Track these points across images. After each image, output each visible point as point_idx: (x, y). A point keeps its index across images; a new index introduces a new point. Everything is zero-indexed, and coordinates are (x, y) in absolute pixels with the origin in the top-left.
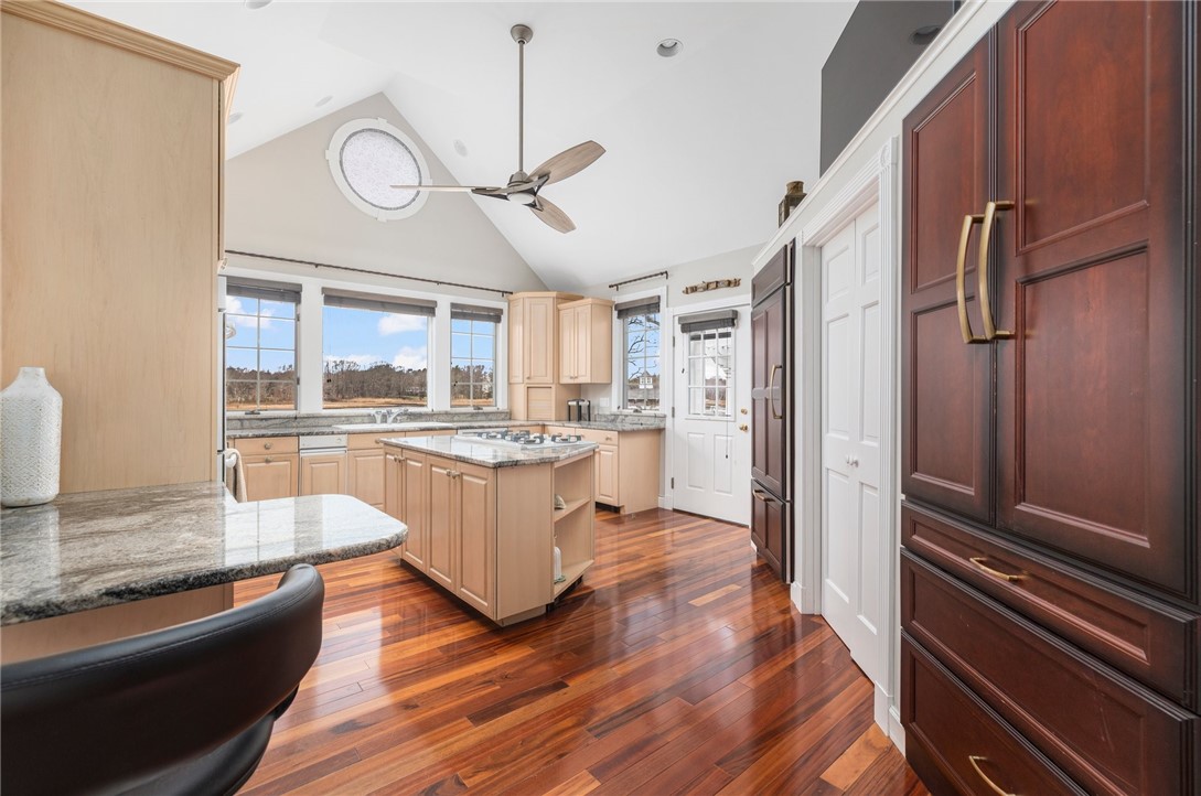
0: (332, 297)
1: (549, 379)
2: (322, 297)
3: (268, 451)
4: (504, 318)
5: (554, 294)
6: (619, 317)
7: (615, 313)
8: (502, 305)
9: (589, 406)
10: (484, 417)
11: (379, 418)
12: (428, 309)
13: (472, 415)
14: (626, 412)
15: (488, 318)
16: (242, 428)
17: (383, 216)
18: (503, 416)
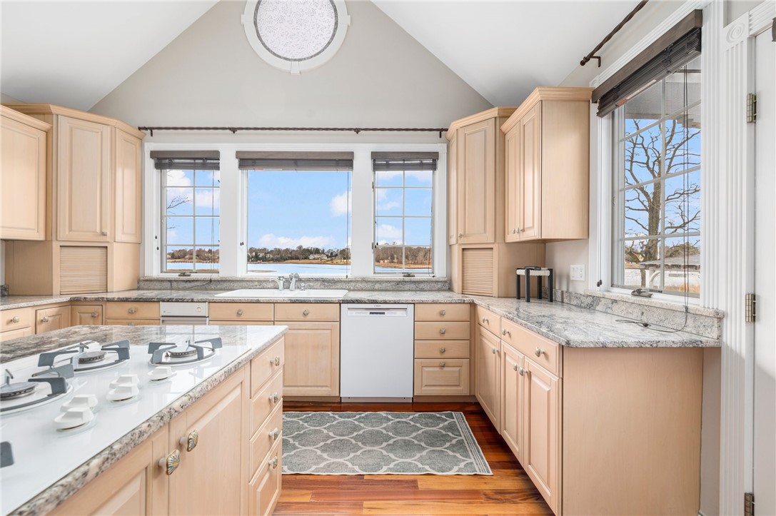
0: (247, 161)
1: (488, 238)
2: (237, 162)
3: (131, 316)
4: (441, 164)
5: (494, 112)
6: (600, 114)
7: (594, 108)
8: (440, 148)
9: (551, 277)
10: (413, 286)
11: (281, 284)
12: (345, 161)
13: (398, 283)
14: (617, 293)
15: (422, 166)
16: (172, 289)
17: (296, 68)
18: (440, 285)
